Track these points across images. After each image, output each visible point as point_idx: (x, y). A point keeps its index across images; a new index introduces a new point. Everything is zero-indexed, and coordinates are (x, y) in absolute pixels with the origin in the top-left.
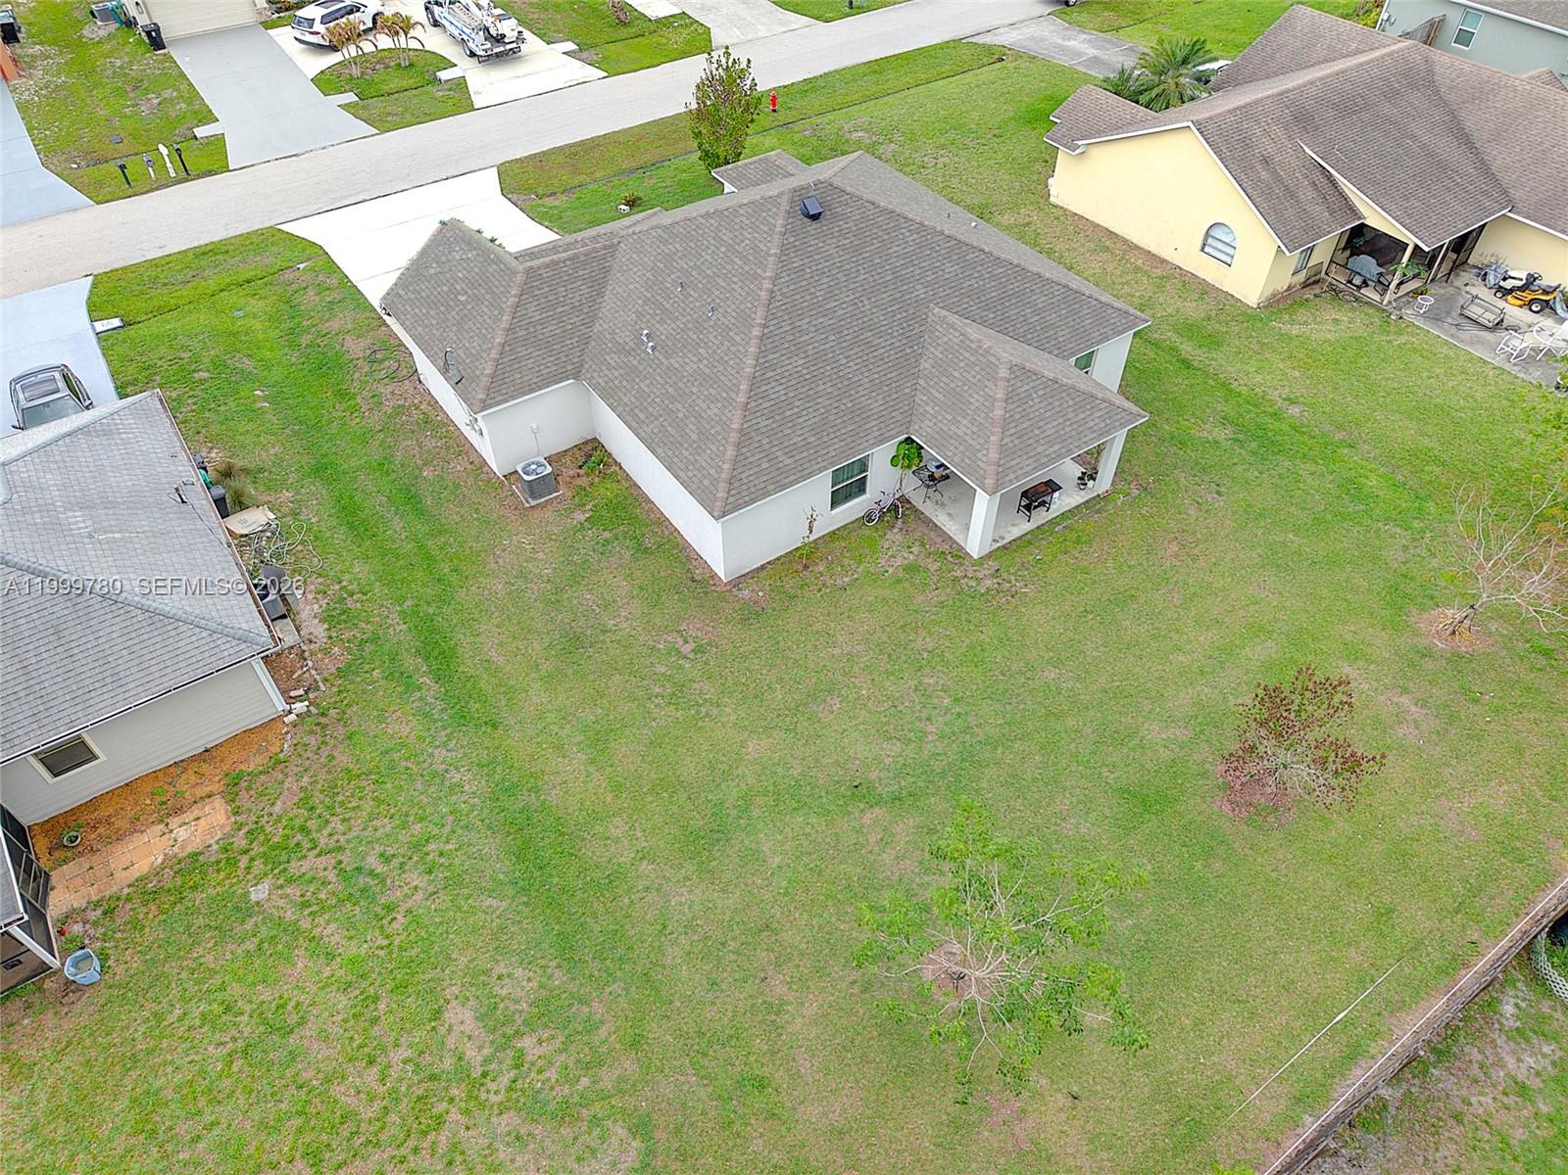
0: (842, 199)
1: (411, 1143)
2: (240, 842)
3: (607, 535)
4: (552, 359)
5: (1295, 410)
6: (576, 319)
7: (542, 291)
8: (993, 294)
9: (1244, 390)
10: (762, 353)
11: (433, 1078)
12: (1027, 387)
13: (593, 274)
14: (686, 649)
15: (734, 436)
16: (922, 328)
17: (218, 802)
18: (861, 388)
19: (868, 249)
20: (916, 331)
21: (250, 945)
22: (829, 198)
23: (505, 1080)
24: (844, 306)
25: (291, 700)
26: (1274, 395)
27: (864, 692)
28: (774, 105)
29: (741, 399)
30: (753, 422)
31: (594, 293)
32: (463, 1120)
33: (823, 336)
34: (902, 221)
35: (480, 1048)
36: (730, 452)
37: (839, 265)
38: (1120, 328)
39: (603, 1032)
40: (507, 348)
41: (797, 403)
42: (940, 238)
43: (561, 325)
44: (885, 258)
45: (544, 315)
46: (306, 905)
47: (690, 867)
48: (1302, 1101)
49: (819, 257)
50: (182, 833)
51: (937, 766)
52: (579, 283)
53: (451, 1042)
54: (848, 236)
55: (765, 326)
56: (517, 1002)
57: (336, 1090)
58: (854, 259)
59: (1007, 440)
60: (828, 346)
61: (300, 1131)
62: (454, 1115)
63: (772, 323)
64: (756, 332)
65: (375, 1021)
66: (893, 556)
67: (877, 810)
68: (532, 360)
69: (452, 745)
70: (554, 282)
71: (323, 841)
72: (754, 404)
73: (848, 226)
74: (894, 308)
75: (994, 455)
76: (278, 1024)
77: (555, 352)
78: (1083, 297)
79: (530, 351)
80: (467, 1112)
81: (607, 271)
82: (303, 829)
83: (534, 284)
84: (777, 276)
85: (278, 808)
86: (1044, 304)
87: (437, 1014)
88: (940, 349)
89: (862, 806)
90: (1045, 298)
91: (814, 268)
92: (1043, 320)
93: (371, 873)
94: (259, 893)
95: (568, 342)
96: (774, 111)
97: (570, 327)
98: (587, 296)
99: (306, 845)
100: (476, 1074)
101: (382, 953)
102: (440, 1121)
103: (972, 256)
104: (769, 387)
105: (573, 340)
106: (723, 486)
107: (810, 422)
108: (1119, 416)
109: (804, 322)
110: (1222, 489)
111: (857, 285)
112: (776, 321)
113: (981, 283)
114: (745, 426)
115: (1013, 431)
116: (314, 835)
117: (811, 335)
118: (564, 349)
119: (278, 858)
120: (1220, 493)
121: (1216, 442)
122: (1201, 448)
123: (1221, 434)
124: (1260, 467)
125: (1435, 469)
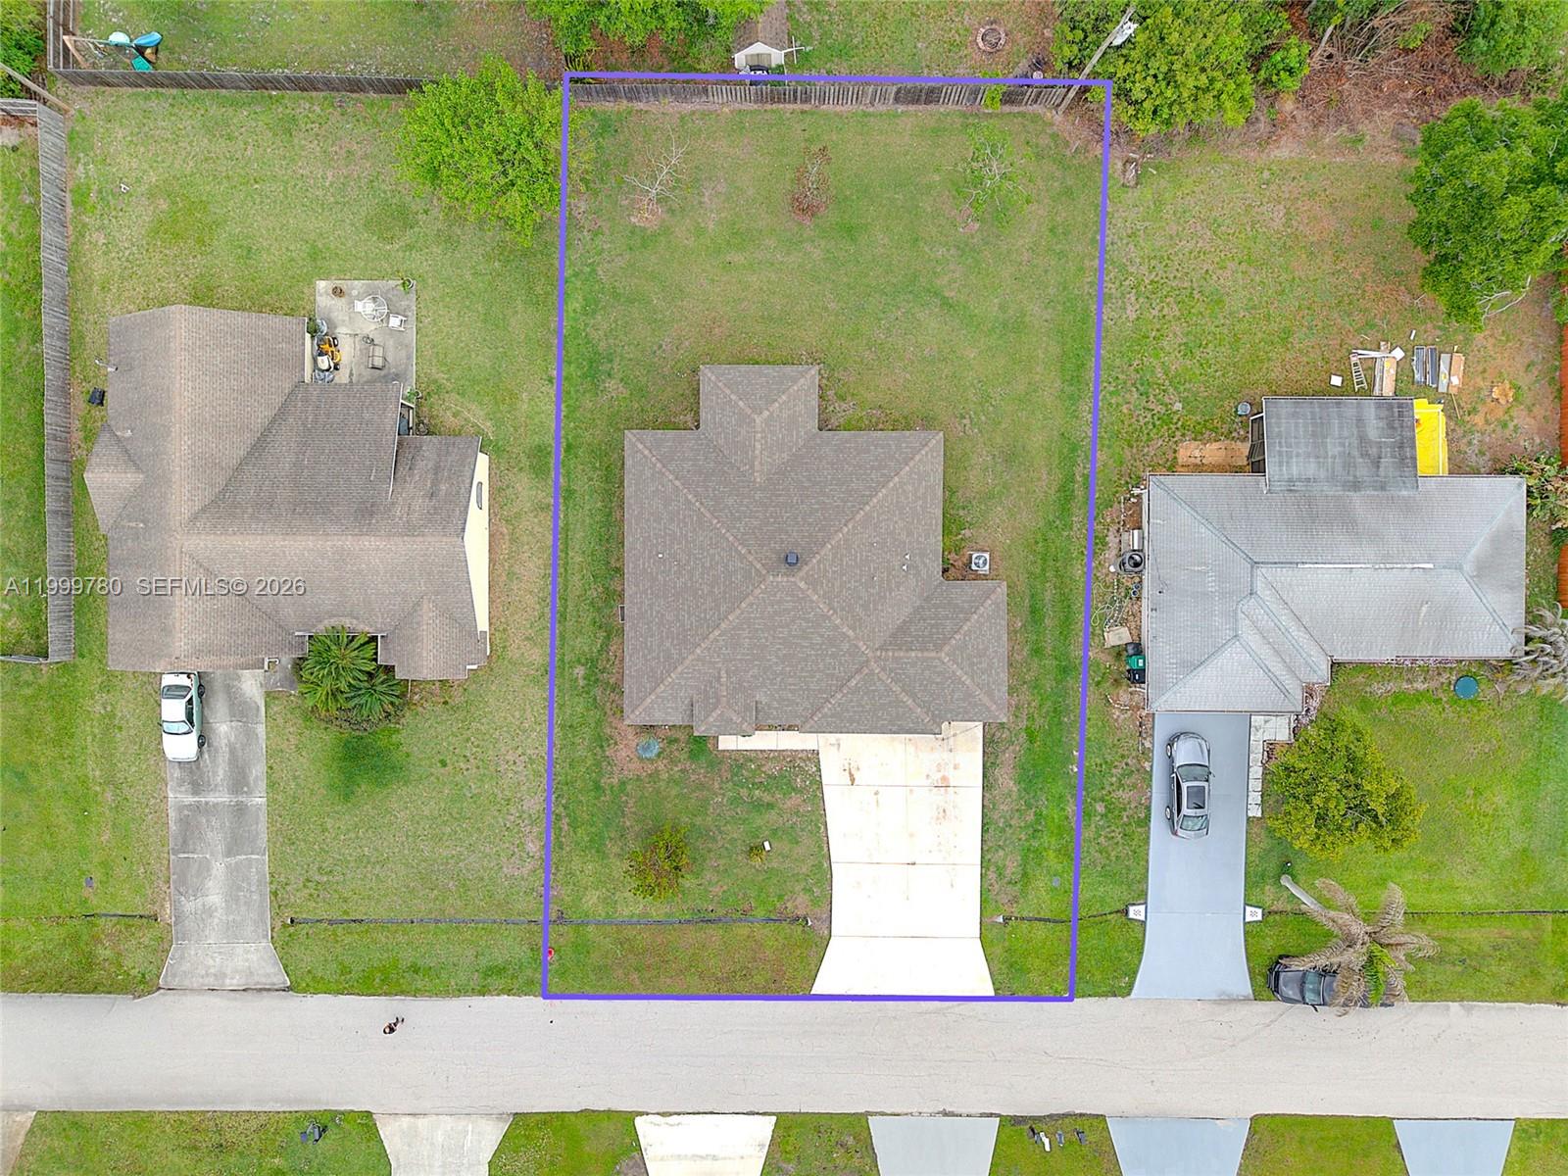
0: (768, 562)
1: (1163, 281)
2: (1178, 433)
3: (961, 513)
4: (952, 596)
6: (927, 613)
7: (938, 636)
10: (871, 496)
11: (1148, 298)
12: (760, 402)
13: (903, 636)
14: (966, 421)
15: (912, 464)
16: (772, 476)
17: (1180, 461)
18: (829, 460)
19: (772, 528)
20: (776, 476)
21: (1187, 385)
22: (775, 564)
23: (1127, 283)
24: (808, 503)
25: (1139, 496)
29: (896, 479)
30: (897, 466)
31: (907, 625)
32: (1144, 278)
33: (832, 493)
34: (738, 536)
35: (1129, 299)
36: (917, 458)
37: (796, 525)
39: (1089, 280)
40: (974, 610)
41: (868, 466)
42: (722, 519)
43: (937, 613)
44: (765, 519)
45: (944, 622)
46: (1164, 391)
47: (1027, 319)
48: (896, 116)
49: (805, 534)
50: (1197, 453)
51: (911, 297)
52: (914, 633)
53: (1138, 307)
54: (779, 539)
55: (861, 509)
56: (1110, 308)
57: (1178, 314)
58: (784, 525)
60: (832, 487)
61: (1193, 307)
62: (1147, 282)
63: (856, 509)
64: (867, 508)
65: (1158, 330)
66: (845, 411)
67: (947, 295)
68: (963, 599)
69: (1084, 435)
70: (929, 639)
71: (1149, 416)
72: (892, 474)
73: (774, 545)
74: (780, 492)
75: (802, 381)
76: (1188, 351)
77: (949, 599)
79: (962, 604)
80: (1143, 280)
82: (1154, 424)
85: (1160, 442)
87: (1138, 319)
88: (774, 457)
89: (950, 301)
90: (684, 466)
91: (812, 529)
93: (1138, 390)
94: (1178, 406)
95: (938, 602)
98: (913, 625)
99: (1156, 418)
100: (1134, 291)
101: (1146, 354)
102: (1152, 282)
104: (878, 479)
105: (935, 601)
106: (931, 445)
109: (837, 504)
112: (853, 509)
116: (1151, 420)
117: (838, 496)
118: (943, 599)
119: (1167, 418)
120: (660, 346)
121: (622, 380)
122: (635, 381)
123: (611, 384)
124: (619, 350)
125: (539, 290)
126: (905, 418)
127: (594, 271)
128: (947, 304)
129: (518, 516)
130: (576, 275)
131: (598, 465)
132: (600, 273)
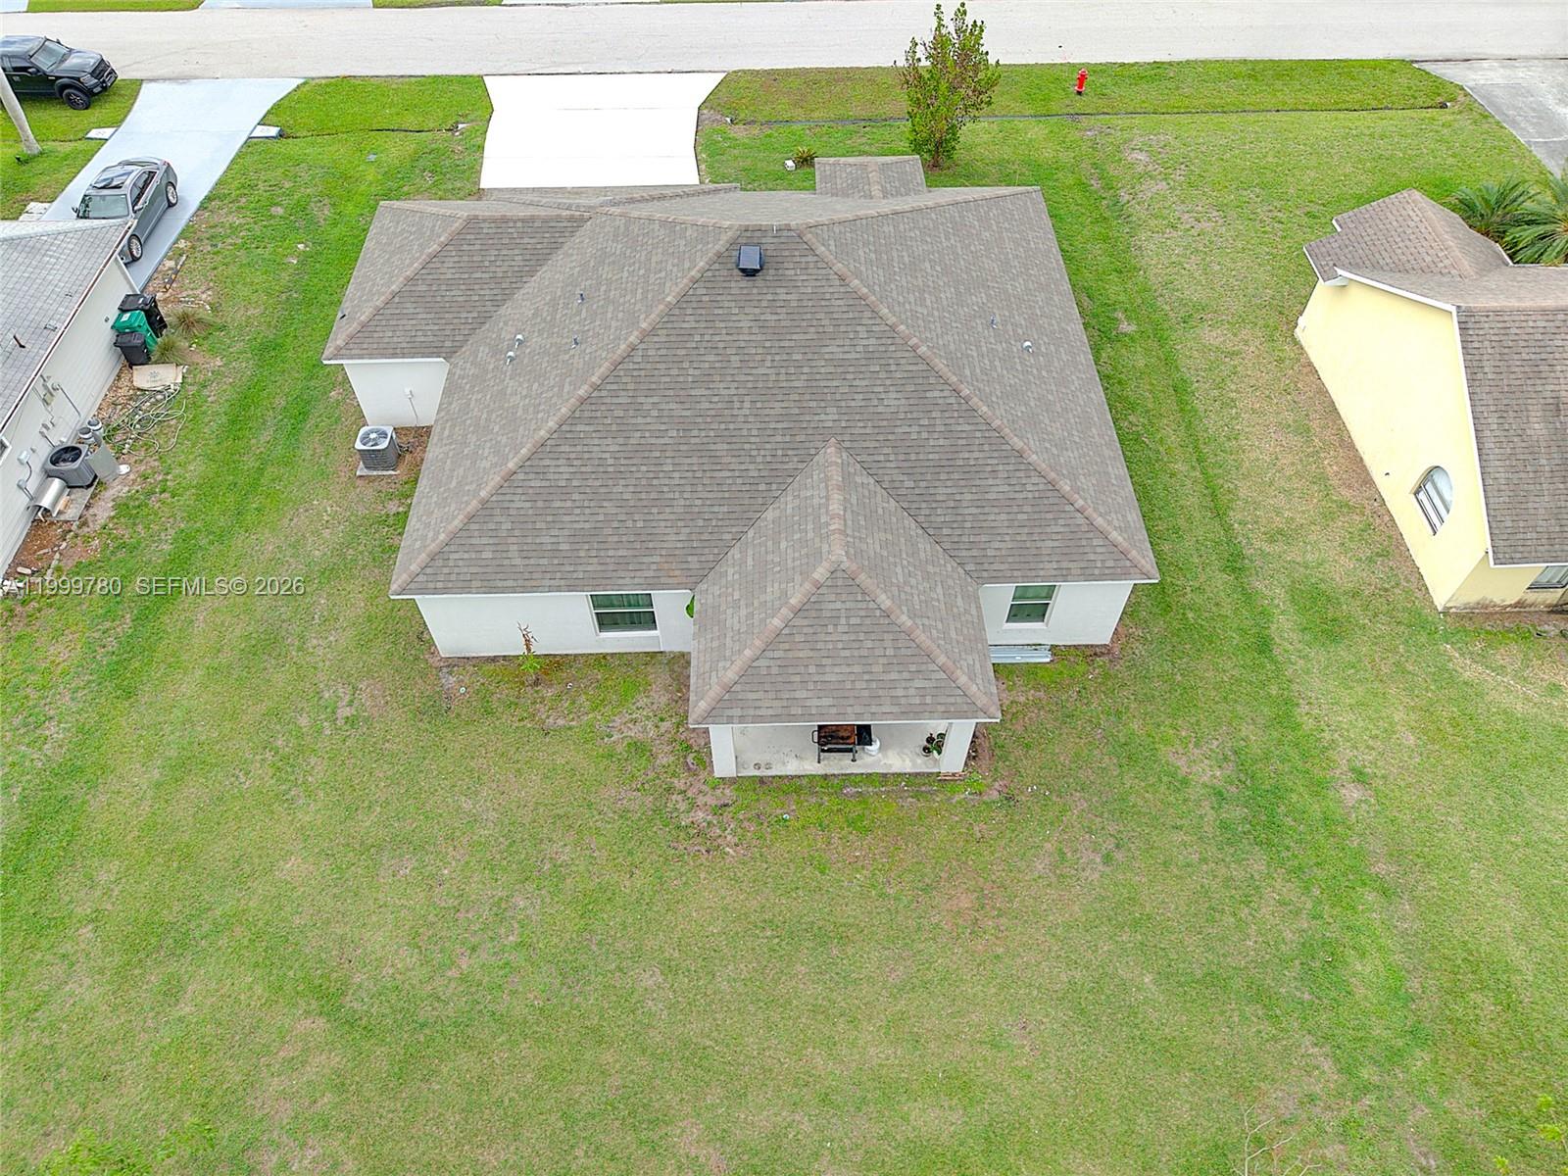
0: (803, 260)
4: (436, 327)
5: (1353, 794)
6: (488, 292)
7: (471, 248)
8: (931, 456)
9: (1309, 724)
10: (572, 419)
12: (838, 605)
13: (539, 246)
14: (346, 711)
15: (472, 506)
16: (800, 466)
18: (668, 510)
19: (794, 337)
20: (790, 466)
22: (787, 253)
24: (716, 399)
25: (13, 575)
26: (1344, 755)
27: (446, 872)
28: (1080, 87)
29: (511, 464)
30: (508, 497)
31: (527, 269)
33: (663, 427)
34: (868, 314)
36: (456, 523)
37: (743, 344)
38: (1096, 572)
40: (397, 300)
41: (576, 496)
42: (907, 355)
43: (468, 293)
44: (810, 356)
45: (457, 276)
47: (115, 960)
49: (722, 325)
51: (425, 1013)
52: (516, 252)
54: (779, 310)
55: (597, 388)
58: (768, 344)
59: (762, 663)
60: (662, 441)
63: (609, 387)
64: (582, 391)
67: (321, 1021)
68: (414, 322)
69: (80, 694)
70: (491, 242)
72: (521, 476)
73: (789, 297)
74: (780, 426)
75: (730, 676)
77: (444, 321)
78: (1068, 508)
79: (418, 310)
81: (555, 246)
83: (468, 237)
84: (653, 331)
86: (1001, 496)
89: (314, 1005)
90: (1006, 488)
91: (707, 338)
92: (982, 517)
95: (465, 315)
96: (1079, 93)
97: (477, 298)
98: (516, 269)
103: (937, 394)
104: (554, 463)
105: (470, 315)
106: (425, 557)
107: (576, 526)
108: (952, 700)
109: (651, 400)
110: (1119, 856)
111: (751, 378)
112: (615, 387)
113: (925, 435)
114: (494, 498)
115: (777, 654)
117: (649, 420)
118: (455, 321)
120: (1107, 859)
121: (1185, 782)
122: (1152, 780)
123: (1207, 773)
124: (1212, 851)
125: (1487, 1005)
126: (489, 712)
127: (1348, 1071)
128: (328, 997)
129: (1328, 516)
130: (1395, 1056)
131: (1190, 615)
132: (1327, 1066)
